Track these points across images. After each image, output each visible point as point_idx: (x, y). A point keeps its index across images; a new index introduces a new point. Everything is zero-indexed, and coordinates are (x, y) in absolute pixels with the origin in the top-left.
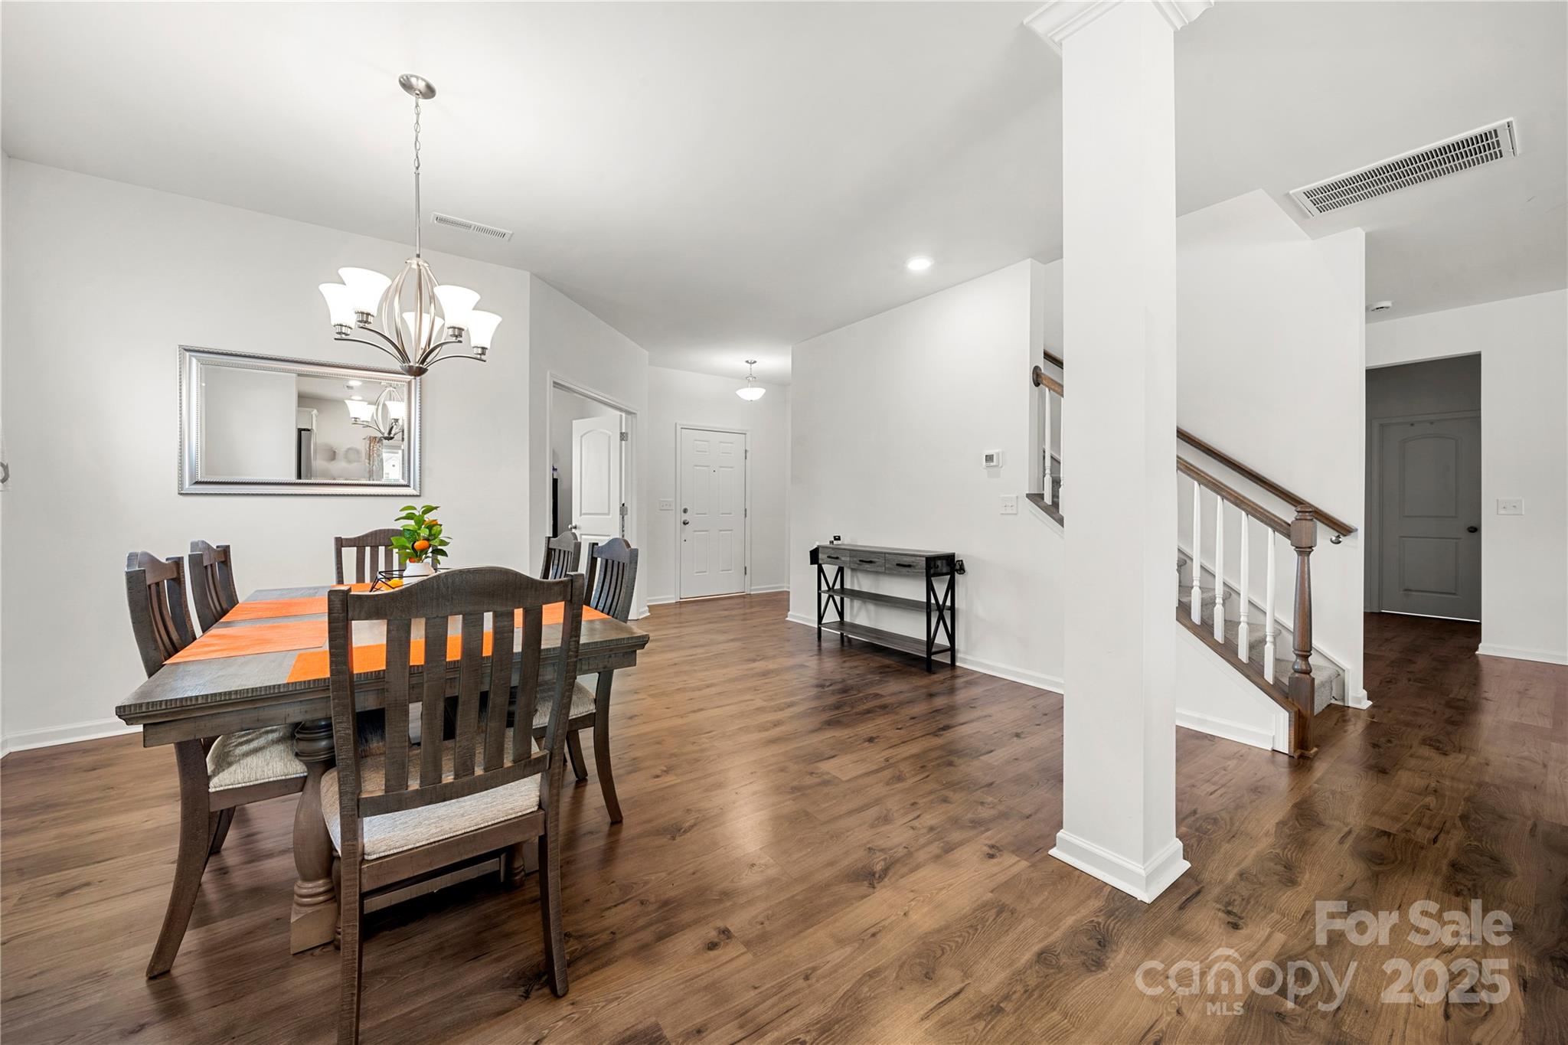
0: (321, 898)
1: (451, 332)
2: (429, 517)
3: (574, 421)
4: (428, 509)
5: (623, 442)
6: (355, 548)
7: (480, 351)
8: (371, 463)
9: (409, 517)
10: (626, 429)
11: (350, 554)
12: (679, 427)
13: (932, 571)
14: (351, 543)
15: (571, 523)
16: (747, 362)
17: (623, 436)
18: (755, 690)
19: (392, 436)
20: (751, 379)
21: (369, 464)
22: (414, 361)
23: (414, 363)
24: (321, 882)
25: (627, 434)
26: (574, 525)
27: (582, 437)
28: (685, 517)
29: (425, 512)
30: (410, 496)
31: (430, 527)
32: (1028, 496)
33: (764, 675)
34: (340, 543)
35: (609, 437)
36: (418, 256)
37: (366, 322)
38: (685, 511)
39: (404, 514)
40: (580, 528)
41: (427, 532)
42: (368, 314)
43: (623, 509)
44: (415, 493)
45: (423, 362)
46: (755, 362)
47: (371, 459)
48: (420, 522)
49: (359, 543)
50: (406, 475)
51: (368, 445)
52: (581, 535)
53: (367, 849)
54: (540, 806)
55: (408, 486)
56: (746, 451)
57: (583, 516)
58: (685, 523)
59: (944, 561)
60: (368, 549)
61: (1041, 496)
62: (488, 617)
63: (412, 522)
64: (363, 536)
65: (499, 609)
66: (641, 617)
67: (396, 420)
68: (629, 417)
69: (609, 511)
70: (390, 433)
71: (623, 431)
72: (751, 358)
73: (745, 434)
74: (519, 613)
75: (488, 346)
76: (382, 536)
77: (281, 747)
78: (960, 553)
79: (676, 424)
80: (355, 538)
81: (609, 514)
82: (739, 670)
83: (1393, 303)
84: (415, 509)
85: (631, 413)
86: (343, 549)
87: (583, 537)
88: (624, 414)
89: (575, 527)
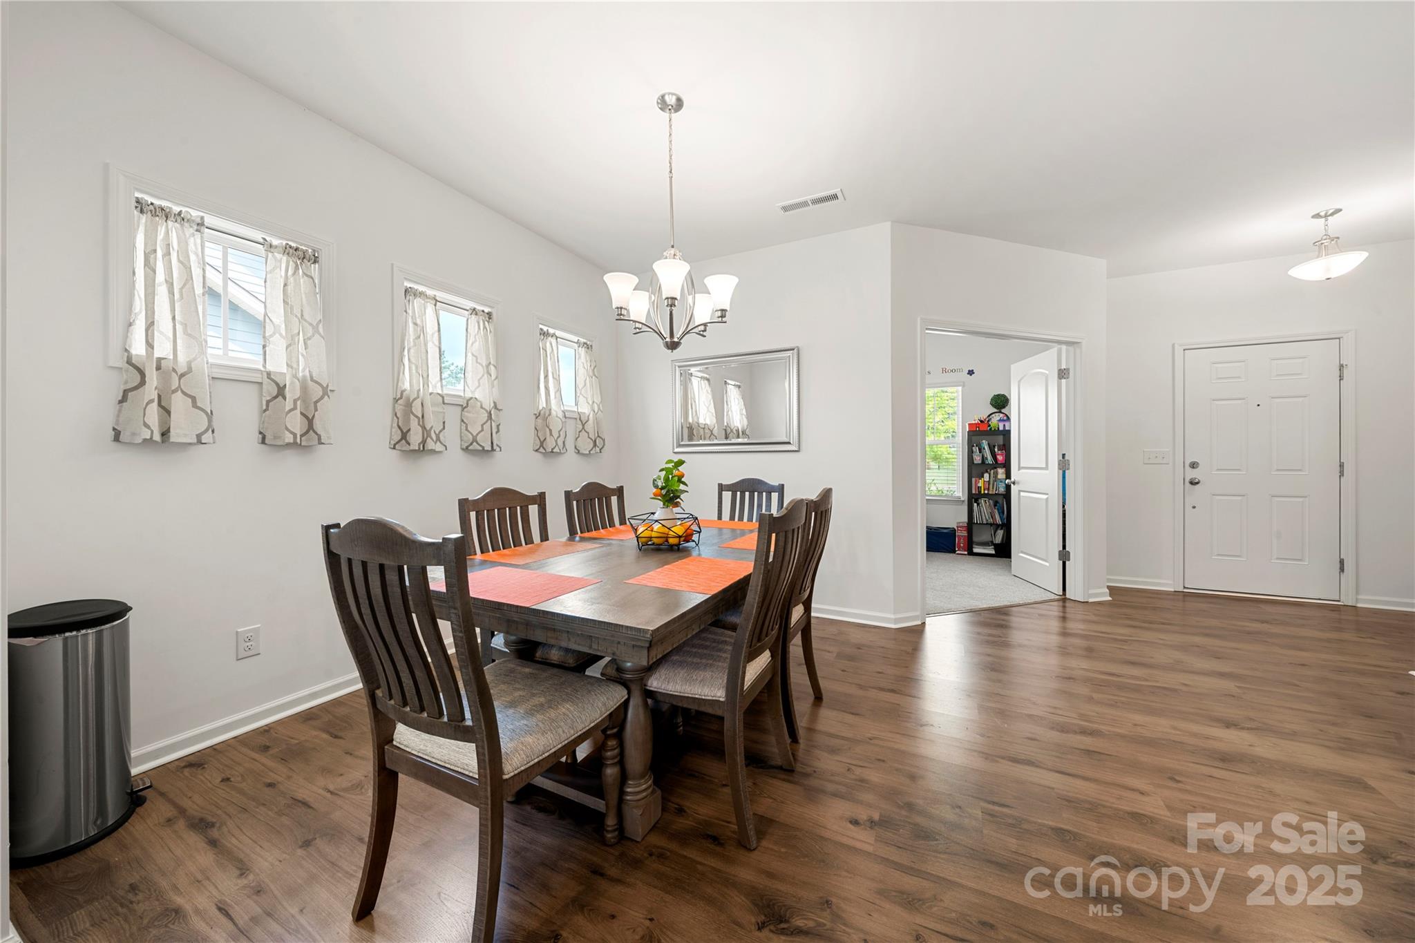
3: (1014, 366)
5: (1064, 381)
6: (731, 492)
7: (719, 314)
10: (1066, 364)
11: (727, 496)
12: (1179, 351)
14: (728, 488)
15: (1010, 479)
16: (1317, 216)
17: (1063, 374)
18: (1172, 779)
20: (1326, 242)
26: (1012, 480)
27: (1020, 381)
28: (1191, 474)
30: (791, 452)
33: (1223, 760)
34: (722, 488)
37: (621, 315)
38: (1194, 465)
40: (1018, 484)
42: (621, 308)
43: (1064, 465)
44: (794, 449)
46: (1337, 211)
49: (733, 488)
50: (788, 432)
52: (1020, 491)
55: (789, 442)
56: (1341, 365)
58: (1193, 483)
60: (738, 492)
64: (735, 483)
66: (1091, 600)
68: (1071, 349)
69: (1048, 464)
71: (1063, 367)
73: (1340, 337)
76: (747, 483)
79: (1173, 346)
80: (730, 485)
81: (1048, 468)
82: (1175, 728)
85: (1073, 343)
86: (723, 492)
87: (1022, 494)
88: (1064, 347)
89: (1014, 483)
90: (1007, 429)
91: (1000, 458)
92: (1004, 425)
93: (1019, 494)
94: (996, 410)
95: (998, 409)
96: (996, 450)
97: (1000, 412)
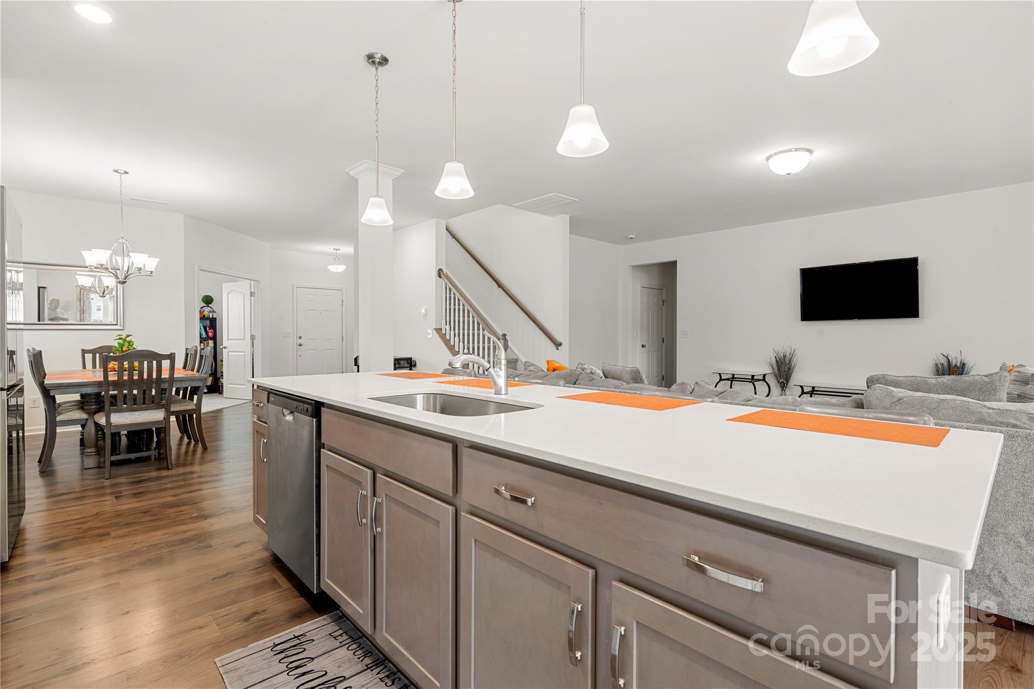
0: (94, 454)
1: (137, 269)
2: (128, 339)
3: (224, 284)
4: (128, 336)
5: (252, 297)
6: (91, 354)
8: (82, 304)
9: (120, 339)
10: (254, 290)
11: (89, 357)
12: (294, 287)
13: (397, 366)
14: (89, 352)
15: (222, 345)
16: (334, 249)
17: (252, 294)
19: (104, 295)
20: (337, 259)
21: (80, 305)
22: (121, 279)
23: (121, 280)
24: (93, 449)
25: (254, 292)
26: (224, 346)
27: (228, 293)
28: (300, 341)
29: (127, 337)
30: (118, 330)
31: (129, 342)
32: (435, 329)
34: (84, 352)
35: (244, 295)
36: (122, 238)
38: (300, 338)
39: (118, 337)
40: (227, 348)
41: (128, 344)
43: (253, 338)
44: (120, 328)
45: (125, 279)
46: (339, 249)
47: (82, 301)
48: (125, 340)
49: (93, 352)
50: (116, 319)
51: (79, 291)
53: (112, 423)
54: (164, 419)
55: (117, 325)
56: (342, 301)
57: (229, 341)
58: (300, 345)
59: (406, 361)
60: (98, 355)
61: (441, 329)
62: (146, 363)
63: (121, 341)
64: (95, 349)
65: (149, 360)
67: (108, 287)
68: (256, 283)
69: (244, 337)
70: (103, 293)
71: (252, 291)
72: (338, 248)
73: (342, 290)
74: (155, 362)
75: (153, 270)
76: (105, 348)
77: (78, 410)
78: (414, 357)
79: (293, 284)
80: (91, 350)
81: (244, 339)
83: (636, 236)
84: (122, 335)
85: (256, 281)
86: (86, 355)
87: (230, 353)
88: (253, 282)
89: (225, 348)
90: (214, 317)
91: (210, 334)
92: (213, 315)
93: (228, 354)
94: (205, 305)
95: (206, 304)
96: (208, 329)
97: (208, 306)
